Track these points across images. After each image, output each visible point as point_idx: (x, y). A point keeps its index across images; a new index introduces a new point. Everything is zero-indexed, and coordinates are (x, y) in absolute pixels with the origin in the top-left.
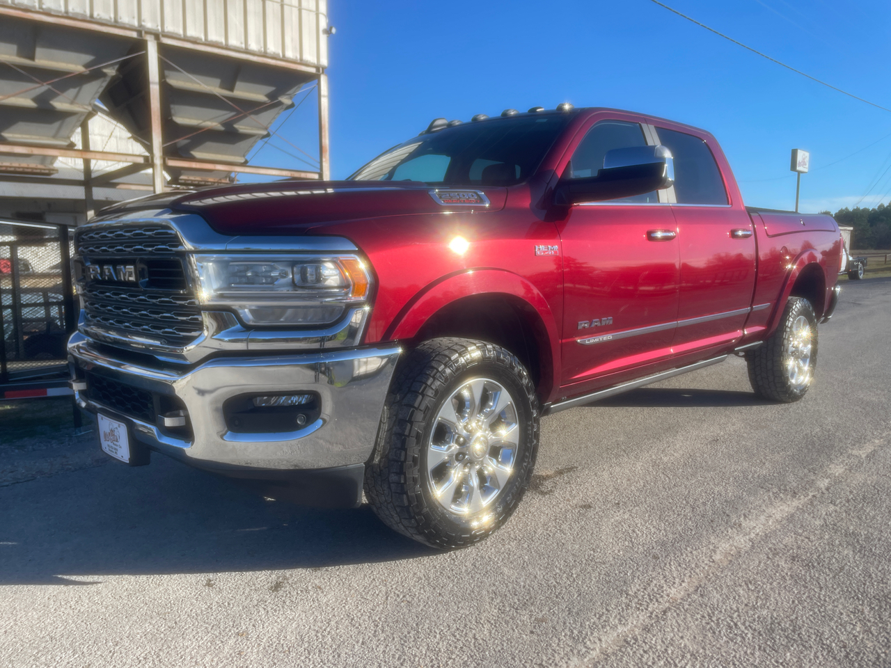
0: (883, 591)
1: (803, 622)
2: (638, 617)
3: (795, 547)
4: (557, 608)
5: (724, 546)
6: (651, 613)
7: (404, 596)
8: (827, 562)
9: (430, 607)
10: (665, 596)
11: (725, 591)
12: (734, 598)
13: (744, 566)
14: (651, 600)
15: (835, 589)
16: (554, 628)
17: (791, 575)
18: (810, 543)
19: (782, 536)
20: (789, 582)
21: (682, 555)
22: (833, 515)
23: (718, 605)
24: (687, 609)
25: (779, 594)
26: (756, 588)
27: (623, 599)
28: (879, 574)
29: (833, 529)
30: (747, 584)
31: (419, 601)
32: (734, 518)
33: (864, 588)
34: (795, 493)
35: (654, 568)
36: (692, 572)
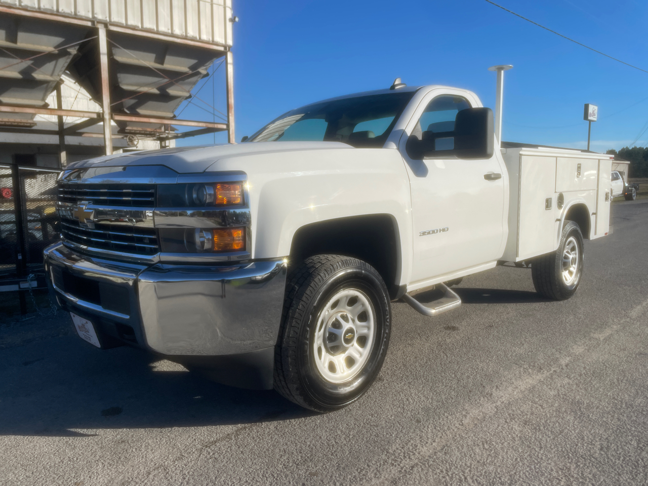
0: (590, 451)
1: (520, 477)
2: (391, 471)
3: (529, 414)
4: (329, 463)
5: (475, 412)
6: (402, 468)
7: (214, 454)
8: (551, 424)
9: (230, 463)
10: (417, 454)
11: (465, 450)
12: (470, 456)
13: (485, 429)
14: (405, 457)
15: (552, 449)
16: (322, 481)
17: (520, 437)
18: (542, 410)
19: (522, 404)
20: (516, 443)
21: (439, 419)
22: (566, 387)
23: (456, 462)
24: (431, 465)
25: (507, 452)
26: (490, 447)
27: (384, 456)
28: (590, 437)
29: (563, 398)
30: (483, 444)
31: (224, 458)
32: (488, 389)
33: (575, 448)
34: (541, 369)
35: (414, 430)
36: (444, 434)
